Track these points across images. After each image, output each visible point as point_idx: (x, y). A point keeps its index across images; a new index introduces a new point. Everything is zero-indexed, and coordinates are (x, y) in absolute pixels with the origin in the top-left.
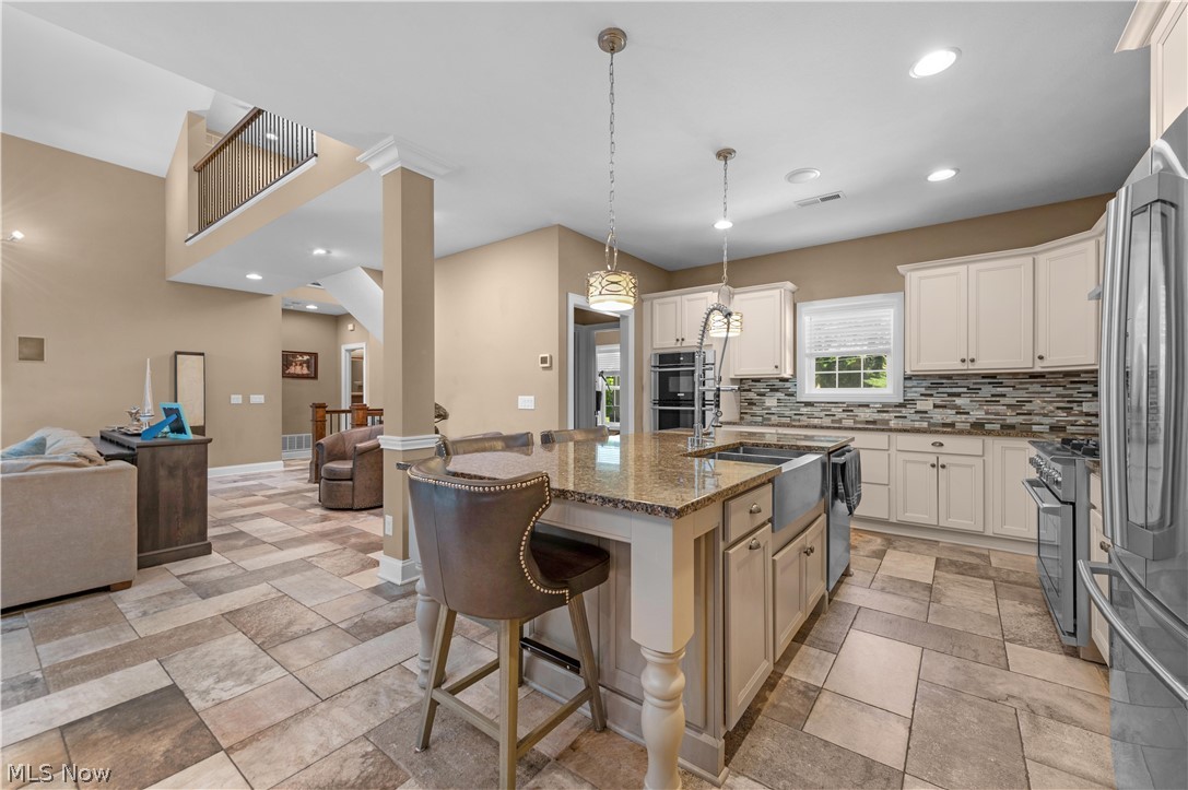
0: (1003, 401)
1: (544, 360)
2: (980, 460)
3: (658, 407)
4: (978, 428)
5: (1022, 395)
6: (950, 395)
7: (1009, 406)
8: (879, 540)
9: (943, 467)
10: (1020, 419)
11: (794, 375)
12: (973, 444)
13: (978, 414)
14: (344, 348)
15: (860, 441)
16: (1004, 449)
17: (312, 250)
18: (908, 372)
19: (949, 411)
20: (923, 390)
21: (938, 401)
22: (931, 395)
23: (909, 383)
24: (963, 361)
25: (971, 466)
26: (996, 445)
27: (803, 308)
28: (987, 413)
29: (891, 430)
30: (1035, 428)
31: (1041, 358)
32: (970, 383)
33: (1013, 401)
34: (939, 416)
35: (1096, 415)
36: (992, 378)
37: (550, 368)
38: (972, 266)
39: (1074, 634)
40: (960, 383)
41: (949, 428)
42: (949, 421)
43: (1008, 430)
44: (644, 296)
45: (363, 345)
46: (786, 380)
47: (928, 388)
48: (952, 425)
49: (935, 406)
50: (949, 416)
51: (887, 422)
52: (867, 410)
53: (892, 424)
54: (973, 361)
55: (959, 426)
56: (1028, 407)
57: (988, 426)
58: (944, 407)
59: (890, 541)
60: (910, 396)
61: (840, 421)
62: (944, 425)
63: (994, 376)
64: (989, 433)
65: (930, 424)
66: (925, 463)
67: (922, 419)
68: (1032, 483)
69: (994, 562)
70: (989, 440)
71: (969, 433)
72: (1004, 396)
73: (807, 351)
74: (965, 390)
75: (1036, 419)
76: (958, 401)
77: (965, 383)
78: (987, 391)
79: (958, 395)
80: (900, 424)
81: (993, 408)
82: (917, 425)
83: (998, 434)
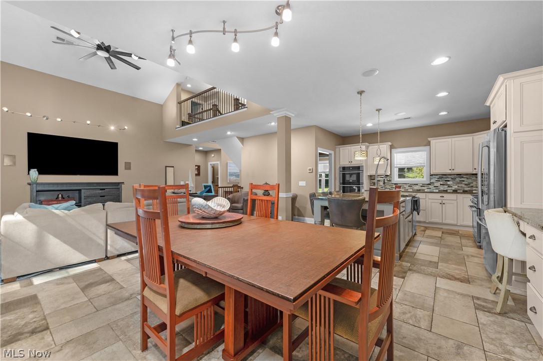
0: (463, 183)
1: (310, 170)
2: (455, 202)
3: (342, 185)
4: (455, 191)
5: (470, 181)
6: (446, 181)
7: (465, 184)
8: (423, 228)
9: (444, 204)
10: (469, 189)
11: (391, 174)
12: (454, 196)
13: (455, 187)
14: (209, 163)
15: (419, 195)
16: (463, 198)
17: (226, 132)
18: (432, 173)
19: (445, 186)
20: (436, 179)
21: (442, 183)
22: (439, 181)
23: (431, 177)
24: (450, 170)
25: (453, 203)
26: (461, 196)
27: (394, 151)
28: (458, 187)
29: (426, 192)
30: (474, 191)
31: (475, 169)
32: (452, 177)
33: (467, 183)
34: (442, 188)
35: (477, 187)
36: (459, 175)
37: (312, 172)
38: (453, 139)
39: (480, 242)
40: (449, 177)
41: (446, 192)
42: (445, 189)
43: (465, 192)
44: (336, 147)
45: (219, 162)
46: (388, 176)
47: (438, 178)
48: (447, 191)
49: (441, 185)
50: (446, 188)
51: (424, 190)
52: (417, 186)
53: (426, 191)
54: (453, 170)
55: (449, 191)
56: (472, 184)
57: (458, 191)
58: (444, 185)
59: (426, 228)
60: (432, 181)
61: (407, 190)
62: (444, 191)
63: (460, 175)
64: (459, 193)
65: (439, 191)
66: (438, 203)
67: (436, 189)
68: (471, 206)
69: (460, 232)
70: (459, 195)
71: (452, 193)
72: (464, 181)
73: (396, 166)
74: (451, 179)
75: (474, 189)
76: (448, 183)
77: (451, 177)
78: (458, 179)
79: (449, 181)
80: (429, 190)
81: (460, 185)
82: (434, 191)
83: (461, 193)
